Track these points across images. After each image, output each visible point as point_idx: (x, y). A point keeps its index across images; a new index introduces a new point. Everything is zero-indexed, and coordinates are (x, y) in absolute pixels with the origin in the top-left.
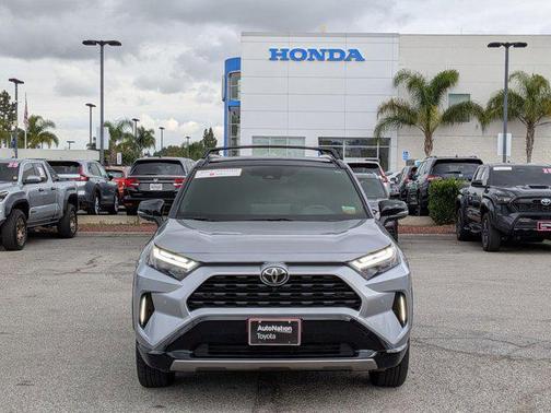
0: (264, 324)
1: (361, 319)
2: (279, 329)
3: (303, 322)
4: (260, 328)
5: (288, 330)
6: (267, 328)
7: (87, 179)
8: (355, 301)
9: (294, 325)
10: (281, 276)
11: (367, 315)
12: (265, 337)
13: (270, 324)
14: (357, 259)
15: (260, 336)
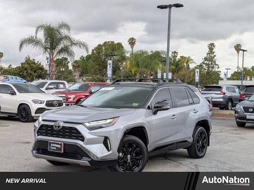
0: (53, 143)
1: (84, 145)
2: (57, 146)
3: (64, 144)
4: (52, 145)
5: (59, 146)
6: (54, 145)
7: (224, 94)
8: (82, 138)
9: (61, 145)
10: (59, 127)
11: (86, 144)
12: (53, 148)
13: (55, 143)
14: (89, 122)
15: (52, 148)
